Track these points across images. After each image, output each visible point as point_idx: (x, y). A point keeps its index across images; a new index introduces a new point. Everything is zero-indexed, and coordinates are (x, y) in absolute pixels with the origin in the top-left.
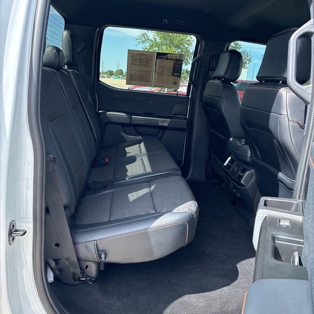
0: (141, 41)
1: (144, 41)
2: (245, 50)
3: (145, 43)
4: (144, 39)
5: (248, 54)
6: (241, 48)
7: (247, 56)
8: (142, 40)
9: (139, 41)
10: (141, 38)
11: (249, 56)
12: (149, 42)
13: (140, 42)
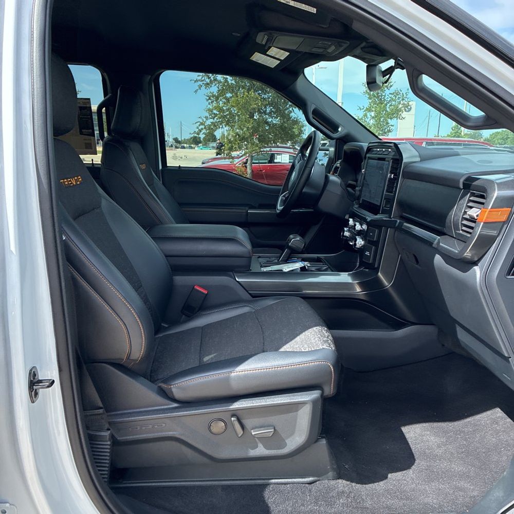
0: (203, 84)
1: (208, 84)
2: (399, 89)
3: (211, 87)
4: (208, 81)
5: (403, 96)
6: (391, 86)
7: (403, 100)
8: (205, 82)
9: (201, 83)
10: (203, 79)
11: (406, 99)
12: (216, 85)
13: (202, 86)
